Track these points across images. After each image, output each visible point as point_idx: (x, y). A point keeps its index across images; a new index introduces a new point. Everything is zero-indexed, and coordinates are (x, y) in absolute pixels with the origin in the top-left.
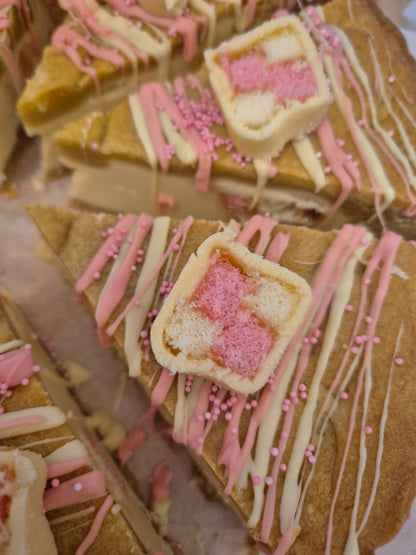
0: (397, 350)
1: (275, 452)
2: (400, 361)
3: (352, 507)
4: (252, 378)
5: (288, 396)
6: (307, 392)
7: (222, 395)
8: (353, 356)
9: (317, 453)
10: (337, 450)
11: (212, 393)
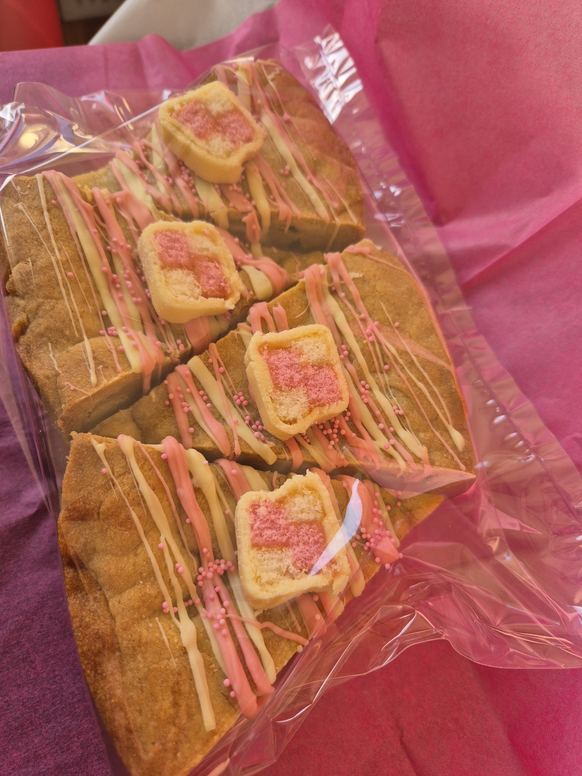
0: (390, 319)
1: (381, 425)
2: (397, 324)
3: (438, 415)
4: (341, 399)
5: (361, 394)
6: (367, 383)
7: (328, 425)
8: (373, 343)
9: (400, 408)
10: (407, 397)
11: (322, 430)
